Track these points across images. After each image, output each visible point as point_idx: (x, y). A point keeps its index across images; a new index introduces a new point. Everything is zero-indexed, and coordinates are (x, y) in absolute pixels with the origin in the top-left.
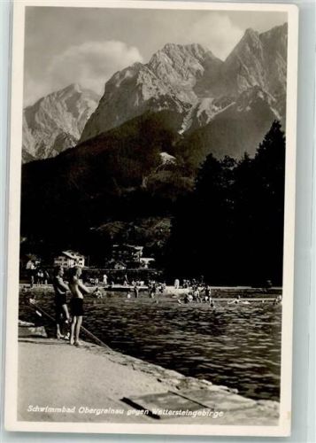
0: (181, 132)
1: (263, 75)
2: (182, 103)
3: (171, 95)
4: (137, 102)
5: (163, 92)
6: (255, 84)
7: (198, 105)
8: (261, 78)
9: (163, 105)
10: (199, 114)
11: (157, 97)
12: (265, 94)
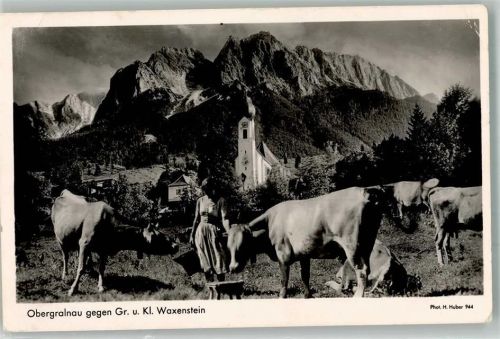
0: (167, 117)
1: (242, 71)
2: (174, 95)
3: (165, 88)
4: (136, 94)
5: (159, 86)
6: (235, 78)
7: (188, 96)
8: (241, 74)
9: (157, 96)
10: (188, 102)
11: (153, 89)
12: (243, 87)
